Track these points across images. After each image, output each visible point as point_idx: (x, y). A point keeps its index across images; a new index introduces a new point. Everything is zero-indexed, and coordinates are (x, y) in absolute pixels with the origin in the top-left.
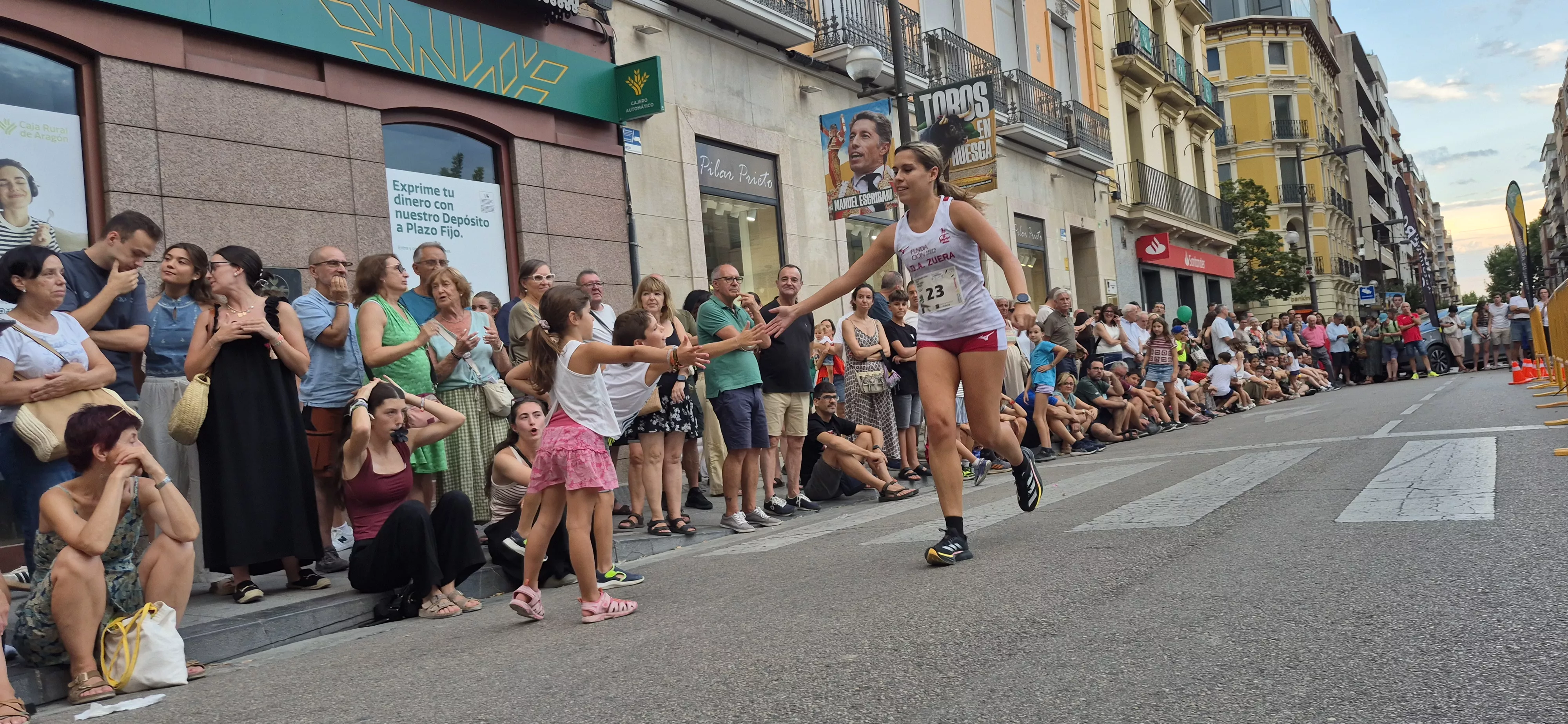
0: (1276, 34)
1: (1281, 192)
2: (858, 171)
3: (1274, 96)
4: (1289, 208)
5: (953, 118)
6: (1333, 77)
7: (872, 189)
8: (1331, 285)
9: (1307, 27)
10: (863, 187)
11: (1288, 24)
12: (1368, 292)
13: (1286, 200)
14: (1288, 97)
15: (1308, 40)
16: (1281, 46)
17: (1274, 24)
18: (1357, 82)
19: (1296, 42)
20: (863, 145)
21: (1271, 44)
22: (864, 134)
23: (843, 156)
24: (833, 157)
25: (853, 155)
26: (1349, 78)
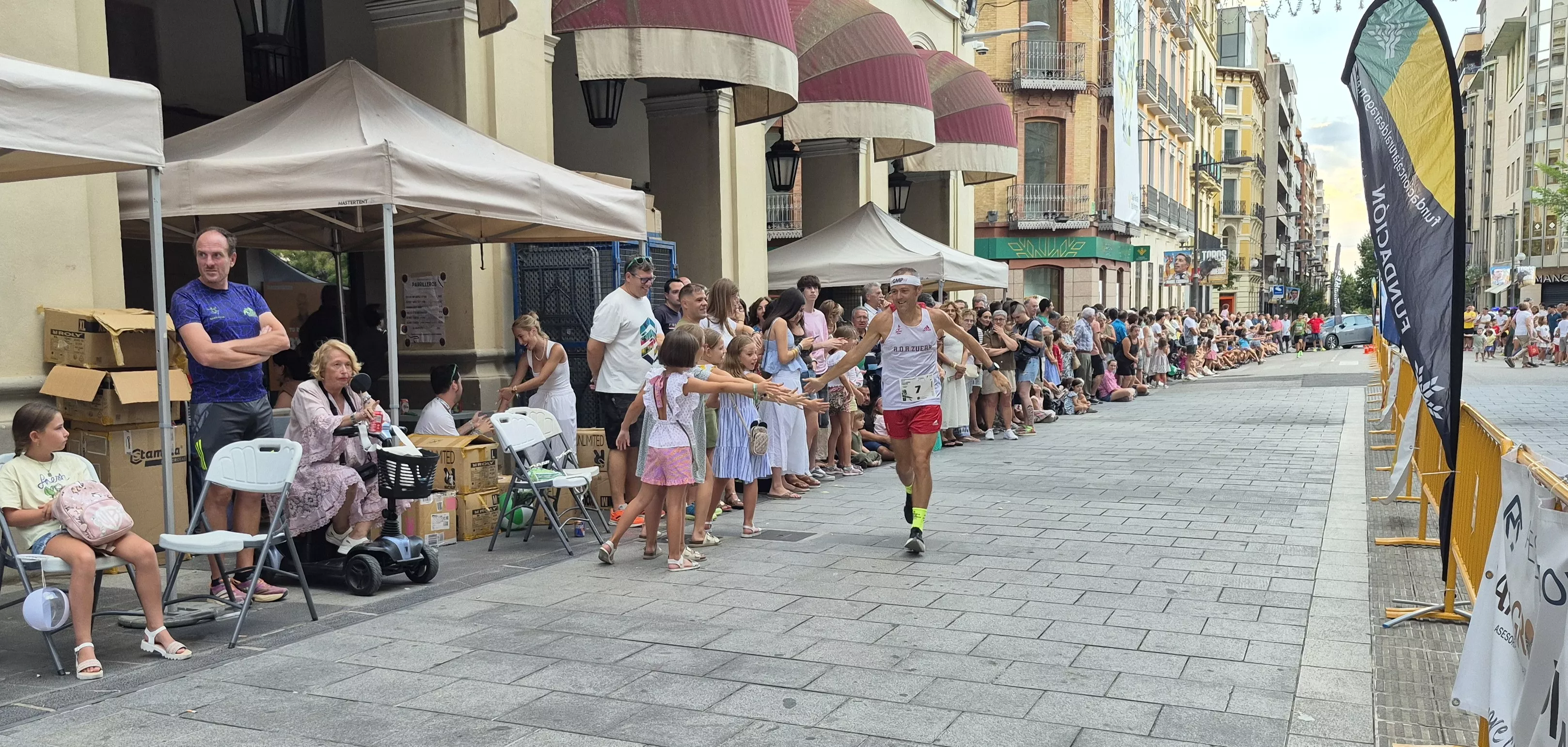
0: (1232, 81)
1: (1222, 206)
2: (1177, 272)
3: (1226, 131)
4: (1226, 219)
5: (1213, 260)
6: (1263, 103)
7: (1181, 278)
8: (1248, 279)
9: (1254, 76)
10: (1178, 277)
11: (1240, 74)
12: (1280, 290)
13: (1225, 212)
14: (1235, 131)
15: (1254, 85)
16: (1235, 90)
17: (1232, 73)
18: (1280, 105)
19: (1246, 87)
20: (1180, 264)
21: (1228, 88)
22: (1180, 260)
23: (1172, 266)
24: (1168, 265)
25: (1176, 266)
26: (1274, 101)
